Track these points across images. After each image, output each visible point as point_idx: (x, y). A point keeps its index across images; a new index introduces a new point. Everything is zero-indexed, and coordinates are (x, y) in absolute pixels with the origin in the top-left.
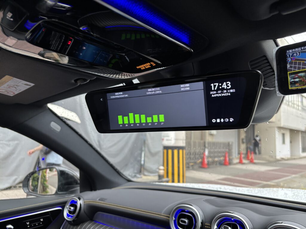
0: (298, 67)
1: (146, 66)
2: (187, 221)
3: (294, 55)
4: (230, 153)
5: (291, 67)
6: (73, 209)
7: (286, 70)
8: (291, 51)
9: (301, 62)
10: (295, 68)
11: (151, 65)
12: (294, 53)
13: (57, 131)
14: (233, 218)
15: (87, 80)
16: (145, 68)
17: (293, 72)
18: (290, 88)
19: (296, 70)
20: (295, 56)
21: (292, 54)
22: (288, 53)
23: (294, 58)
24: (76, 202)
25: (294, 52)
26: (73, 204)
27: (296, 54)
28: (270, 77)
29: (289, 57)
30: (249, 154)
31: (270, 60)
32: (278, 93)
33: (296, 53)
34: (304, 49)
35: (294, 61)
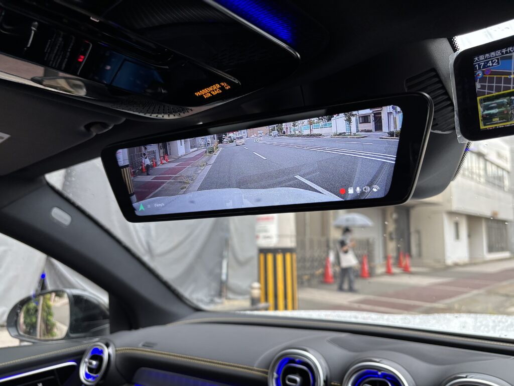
0: (496, 86)
1: (213, 91)
2: (298, 379)
3: (488, 65)
4: (370, 256)
5: (483, 87)
6: (96, 365)
7: (474, 94)
8: (482, 57)
9: (502, 77)
10: (491, 88)
11: (222, 88)
12: (489, 61)
13: (64, 225)
14: (380, 371)
15: (109, 126)
16: (211, 94)
17: (486, 96)
18: (482, 127)
19: (492, 93)
20: (490, 66)
21: (484, 62)
22: (477, 61)
23: (488, 70)
24: (102, 352)
25: (489, 59)
26: (97, 355)
27: (493, 63)
28: (444, 110)
29: (480, 68)
30: (402, 258)
31: (443, 78)
32: (460, 138)
33: (492, 60)
34: (507, 53)
35: (488, 76)
